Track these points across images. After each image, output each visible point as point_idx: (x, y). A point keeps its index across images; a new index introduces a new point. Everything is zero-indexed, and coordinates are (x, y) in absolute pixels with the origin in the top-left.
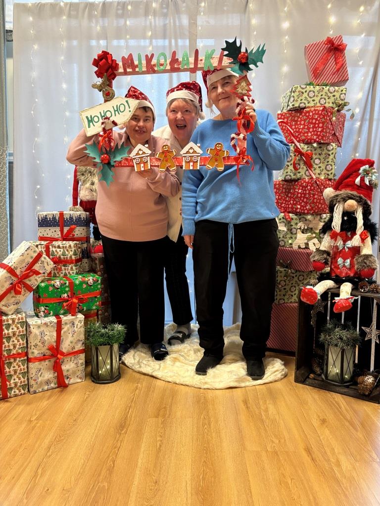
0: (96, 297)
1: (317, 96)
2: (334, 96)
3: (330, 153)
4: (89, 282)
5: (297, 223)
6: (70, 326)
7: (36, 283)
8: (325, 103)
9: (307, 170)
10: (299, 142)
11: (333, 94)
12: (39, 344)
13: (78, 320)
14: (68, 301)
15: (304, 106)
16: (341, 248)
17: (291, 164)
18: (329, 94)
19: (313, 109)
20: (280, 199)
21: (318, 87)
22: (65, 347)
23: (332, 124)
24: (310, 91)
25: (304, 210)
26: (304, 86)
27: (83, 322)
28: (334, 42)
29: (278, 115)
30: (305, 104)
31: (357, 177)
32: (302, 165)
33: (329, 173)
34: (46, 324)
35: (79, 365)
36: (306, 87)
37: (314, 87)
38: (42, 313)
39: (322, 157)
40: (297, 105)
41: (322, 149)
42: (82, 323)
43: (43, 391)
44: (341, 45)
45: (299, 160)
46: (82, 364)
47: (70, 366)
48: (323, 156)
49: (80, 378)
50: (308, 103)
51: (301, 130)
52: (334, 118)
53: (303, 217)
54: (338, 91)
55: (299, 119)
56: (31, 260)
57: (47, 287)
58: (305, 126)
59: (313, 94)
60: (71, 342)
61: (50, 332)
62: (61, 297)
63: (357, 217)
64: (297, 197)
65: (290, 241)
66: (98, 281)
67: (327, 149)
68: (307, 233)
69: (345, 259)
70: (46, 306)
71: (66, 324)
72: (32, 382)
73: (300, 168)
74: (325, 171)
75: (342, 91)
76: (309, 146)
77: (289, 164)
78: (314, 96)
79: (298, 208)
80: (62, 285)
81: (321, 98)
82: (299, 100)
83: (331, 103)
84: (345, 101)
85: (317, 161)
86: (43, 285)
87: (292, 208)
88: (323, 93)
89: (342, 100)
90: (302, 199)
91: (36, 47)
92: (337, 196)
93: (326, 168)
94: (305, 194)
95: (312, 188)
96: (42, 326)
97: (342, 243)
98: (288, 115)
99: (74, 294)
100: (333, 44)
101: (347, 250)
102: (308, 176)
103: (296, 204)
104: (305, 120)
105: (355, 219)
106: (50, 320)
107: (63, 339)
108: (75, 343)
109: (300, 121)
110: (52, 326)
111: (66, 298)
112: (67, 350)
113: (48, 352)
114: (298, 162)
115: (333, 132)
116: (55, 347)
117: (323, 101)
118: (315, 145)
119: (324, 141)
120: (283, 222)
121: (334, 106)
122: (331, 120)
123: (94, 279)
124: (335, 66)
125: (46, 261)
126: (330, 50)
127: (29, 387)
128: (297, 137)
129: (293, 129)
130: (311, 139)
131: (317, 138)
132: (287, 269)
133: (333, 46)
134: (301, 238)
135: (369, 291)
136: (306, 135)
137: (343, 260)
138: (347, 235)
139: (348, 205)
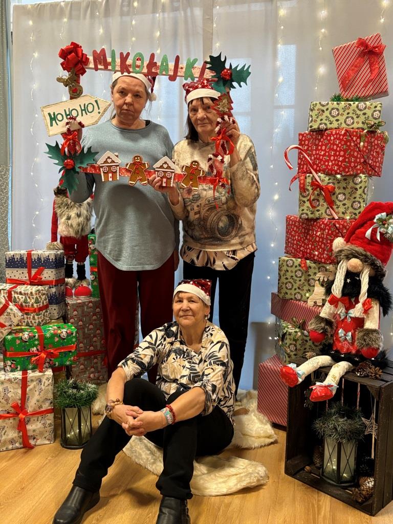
0: (70, 351)
1: (342, 115)
2: (364, 114)
3: (358, 187)
4: (62, 335)
5: (315, 273)
6: (37, 383)
7: (2, 335)
8: (353, 123)
9: (328, 208)
10: (316, 171)
11: (364, 112)
12: (3, 401)
13: (45, 377)
14: (37, 355)
15: (325, 127)
16: (343, 317)
17: (308, 200)
18: (358, 112)
19: (334, 132)
20: (299, 241)
21: (343, 103)
22: (31, 406)
23: (359, 150)
24: (333, 109)
25: (321, 259)
26: (324, 103)
27: (51, 379)
28: (369, 43)
29: (299, 135)
30: (326, 124)
31: (370, 228)
32: (322, 202)
33: (357, 212)
34: (9, 380)
35: (47, 425)
36: (328, 104)
37: (338, 104)
38: (8, 368)
39: (347, 192)
40: (315, 126)
41: (347, 181)
42: (50, 381)
43: (7, 450)
44: (377, 47)
45: (318, 195)
46: (50, 425)
47: (36, 426)
48: (348, 190)
49: (49, 440)
50: (331, 124)
51: (321, 157)
52: (362, 144)
53: (323, 267)
54: (369, 108)
55: (320, 144)
57: (13, 340)
58: (326, 153)
59: (337, 112)
60: (38, 401)
61: (14, 388)
62: (29, 350)
63: (362, 281)
64: (315, 241)
65: (307, 295)
66: (72, 334)
67: (353, 181)
69: (346, 331)
70: (13, 361)
71: (32, 381)
73: (319, 205)
74: (351, 210)
75: (376, 107)
76: (330, 177)
77: (305, 199)
78: (338, 114)
79: (315, 255)
80: (30, 338)
81: (347, 118)
82: (318, 120)
83: (361, 123)
84: (380, 120)
85: (341, 197)
86: (9, 337)
88: (350, 111)
89: (375, 119)
90: (320, 244)
91: (36, 55)
93: (352, 206)
94: (323, 239)
96: (6, 382)
97: (344, 311)
99: (45, 348)
100: (366, 46)
101: (350, 320)
102: (329, 215)
103: (314, 249)
104: (326, 145)
105: (360, 282)
106: (16, 376)
107: (29, 397)
108: (43, 402)
109: (321, 146)
110: (16, 383)
111: (35, 352)
112: (33, 408)
113: (12, 409)
114: (317, 198)
115: (362, 160)
116: (20, 405)
117: (349, 121)
118: (339, 176)
119: (347, 172)
120: (299, 270)
121: (365, 126)
122: (358, 146)
123: (68, 331)
124: (370, 74)
125: (13, 313)
126: (363, 54)
128: (317, 165)
129: (314, 155)
130: (332, 170)
131: (338, 169)
132: (299, 330)
133: (366, 49)
134: (318, 293)
135: (367, 376)
136: (327, 163)
137: (344, 333)
138: (350, 301)
139: (351, 266)
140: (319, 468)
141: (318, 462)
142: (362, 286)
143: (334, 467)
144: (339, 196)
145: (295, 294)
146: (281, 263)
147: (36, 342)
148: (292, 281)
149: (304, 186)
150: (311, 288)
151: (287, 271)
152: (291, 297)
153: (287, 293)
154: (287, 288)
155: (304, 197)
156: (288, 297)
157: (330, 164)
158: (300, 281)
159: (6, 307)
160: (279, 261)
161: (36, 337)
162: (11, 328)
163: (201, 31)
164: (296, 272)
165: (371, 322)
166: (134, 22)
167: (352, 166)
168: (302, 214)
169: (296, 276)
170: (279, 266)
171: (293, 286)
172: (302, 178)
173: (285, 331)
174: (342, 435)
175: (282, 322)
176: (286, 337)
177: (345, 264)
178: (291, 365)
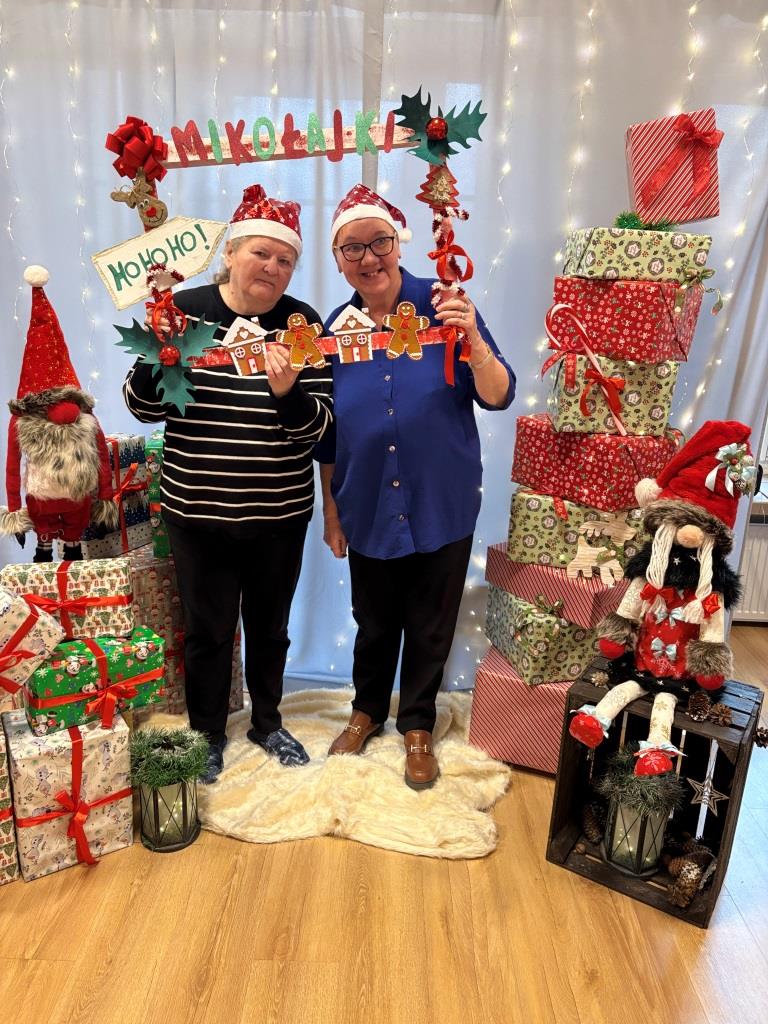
0: (154, 681)
1: (646, 254)
2: (682, 255)
3: (663, 382)
4: (139, 655)
5: (579, 522)
6: (100, 750)
7: (25, 674)
8: (662, 270)
9: (610, 415)
10: (593, 351)
11: (681, 251)
12: (38, 793)
13: (116, 737)
14: (97, 697)
15: (615, 275)
16: (660, 619)
17: (576, 401)
18: (673, 251)
19: (633, 285)
20: (548, 465)
21: (647, 232)
22: (90, 791)
23: (672, 321)
24: (631, 243)
25: (597, 502)
26: (617, 231)
27: (127, 739)
28: (696, 125)
29: (557, 281)
30: (617, 270)
31: (712, 469)
32: (599, 405)
33: (657, 424)
34: (48, 754)
35: (121, 818)
36: (623, 233)
37: (640, 234)
38: (42, 728)
40: (599, 273)
41: (646, 372)
42: (126, 743)
43: (49, 873)
44: (709, 134)
45: (594, 393)
46: (126, 816)
47: (102, 822)
48: (646, 388)
49: (124, 841)
50: (625, 269)
51: (603, 327)
52: (678, 309)
53: (594, 513)
54: (691, 245)
55: (602, 303)
56: (12, 633)
57: (51, 676)
58: (613, 321)
59: (638, 250)
60: (104, 781)
61: (58, 767)
62: (81, 690)
63: (701, 563)
64: (584, 470)
65: (562, 557)
66: (157, 650)
68: (597, 546)
69: (667, 642)
70: (51, 713)
71: (92, 747)
72: (25, 862)
73: (594, 410)
74: (647, 420)
75: (701, 244)
76: (618, 364)
77: (572, 400)
78: (639, 254)
79: (583, 494)
80: (82, 667)
81: (654, 260)
82: (605, 261)
83: (674, 270)
84: (706, 267)
85: (633, 398)
86: (42, 672)
88: (660, 248)
89: (699, 265)
90: (594, 476)
91: (11, 73)
92: (664, 510)
93: (650, 414)
94: (602, 469)
95: (618, 460)
96: (42, 759)
97: (664, 609)
98: (577, 286)
99: (109, 681)
100: (691, 130)
101: (673, 624)
102: (610, 428)
103: (580, 484)
104: (614, 308)
105: (697, 565)
106: (60, 744)
107: (86, 776)
108: (112, 780)
109: (605, 307)
110: (62, 757)
111: (91, 692)
112: (94, 795)
113: (55, 803)
114: (592, 397)
115: (674, 336)
116: (70, 794)
117: (656, 266)
118: (632, 364)
119: (651, 359)
120: (550, 517)
121: (681, 278)
122: (672, 313)
123: (150, 646)
124: (691, 182)
125: (47, 629)
126: (683, 144)
127: (20, 869)
128: (594, 340)
129: (587, 322)
130: (624, 352)
131: (637, 353)
132: (553, 619)
133: (691, 136)
134: (585, 556)
135: (708, 719)
136: (614, 340)
137: (662, 644)
138: (675, 595)
139: (686, 539)
140: (597, 844)
141: (594, 834)
142: (703, 572)
143: (631, 849)
144: (630, 396)
145: (540, 556)
146: (516, 503)
147: (94, 674)
148: (535, 533)
149: (574, 378)
151: (528, 517)
152: (531, 559)
153: (525, 554)
154: (525, 545)
155: (570, 395)
156: (526, 559)
157: (622, 341)
158: (550, 534)
159: (32, 620)
160: (514, 500)
161: (94, 665)
162: (42, 659)
163: (359, 58)
164: (543, 519)
165: (715, 631)
166: (222, 25)
167: (660, 347)
168: (564, 424)
169: (544, 526)
170: (513, 508)
171: (536, 541)
172: (570, 362)
173: (529, 621)
174: (654, 807)
175: (514, 600)
176: (530, 630)
177: (670, 532)
178: (586, 709)
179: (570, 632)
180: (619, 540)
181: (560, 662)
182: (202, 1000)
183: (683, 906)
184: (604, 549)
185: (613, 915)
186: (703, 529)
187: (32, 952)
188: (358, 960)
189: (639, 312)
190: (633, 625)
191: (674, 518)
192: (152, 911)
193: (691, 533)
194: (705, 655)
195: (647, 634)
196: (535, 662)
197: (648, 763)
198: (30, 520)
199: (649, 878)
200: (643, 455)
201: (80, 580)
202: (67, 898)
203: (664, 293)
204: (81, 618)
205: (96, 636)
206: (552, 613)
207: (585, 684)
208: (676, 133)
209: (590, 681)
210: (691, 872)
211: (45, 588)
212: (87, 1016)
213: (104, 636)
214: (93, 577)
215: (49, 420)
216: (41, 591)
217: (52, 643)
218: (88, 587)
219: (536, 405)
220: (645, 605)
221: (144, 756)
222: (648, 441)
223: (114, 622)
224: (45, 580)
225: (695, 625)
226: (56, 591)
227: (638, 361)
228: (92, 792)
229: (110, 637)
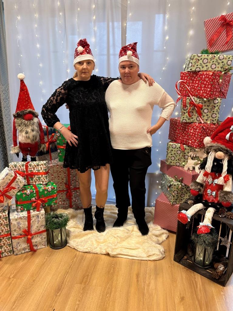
0: (54, 198)
1: (210, 62)
2: (223, 62)
3: (216, 105)
4: (49, 190)
5: (188, 152)
6: (36, 218)
7: (13, 194)
8: (216, 68)
9: (198, 117)
10: (192, 95)
12: (17, 229)
13: (41, 214)
14: (35, 202)
15: (199, 70)
16: (210, 183)
17: (187, 112)
18: (219, 61)
19: (205, 73)
20: (179, 134)
21: (211, 55)
22: (34, 229)
24: (204, 59)
25: (194, 145)
26: (200, 55)
27: (44, 215)
28: (227, 19)
29: (181, 73)
30: (200, 68)
31: (228, 133)
32: (195, 113)
33: (214, 119)
34: (20, 218)
35: (43, 239)
36: (202, 56)
37: (208, 56)
38: (19, 210)
39: (209, 108)
40: (194, 69)
41: (210, 102)
42: (44, 216)
43: (22, 253)
44: (231, 21)
45: (193, 109)
46: (45, 238)
47: (37, 239)
49: (44, 245)
50: (203, 68)
51: (195, 88)
52: (221, 80)
53: (193, 149)
54: (226, 59)
55: (195, 79)
56: (9, 181)
57: (21, 195)
58: (198, 85)
59: (207, 61)
60: (37, 227)
61: (23, 222)
62: (31, 200)
64: (190, 135)
65: (183, 163)
66: (54, 188)
67: (213, 102)
68: (195, 160)
69: (212, 191)
70: (22, 206)
71: (33, 217)
72: (15, 250)
73: (193, 115)
74: (211, 118)
75: (229, 58)
76: (200, 99)
77: (185, 112)
79: (189, 143)
80: (31, 193)
81: (213, 64)
82: (196, 65)
83: (220, 68)
84: (231, 66)
85: (206, 111)
86: (19, 194)
87: (186, 141)
88: (215, 60)
89: (229, 65)
90: (193, 137)
91: (19, 18)
92: (211, 146)
93: (212, 116)
94: (195, 134)
95: (200, 131)
96: (18, 219)
97: (211, 180)
98: (188, 75)
99: (39, 197)
100: (225, 20)
101: (214, 185)
102: (198, 121)
103: (188, 140)
104: (199, 81)
105: (222, 165)
106: (24, 215)
107: (32, 225)
108: (40, 227)
109: (196, 81)
110: (24, 219)
111: (34, 200)
112: (35, 231)
113: (23, 233)
114: (192, 111)
115: (219, 90)
116: (27, 230)
117: (213, 66)
118: (205, 99)
119: (211, 97)
120: (179, 150)
121: (222, 70)
122: (218, 82)
123: (52, 187)
124: (226, 38)
125: (20, 181)
126: (223, 25)
127: (13, 252)
128: (193, 92)
129: (190, 86)
130: (202, 95)
131: (206, 95)
132: (179, 183)
133: (225, 22)
134: (191, 163)
135: (225, 217)
136: (199, 92)
137: (211, 191)
138: (215, 175)
139: (218, 156)
140: (191, 257)
141: (190, 253)
142: (224, 167)
143: (201, 259)
144: (205, 110)
145: (176, 163)
146: (168, 146)
147: (35, 195)
148: (174, 156)
149: (185, 104)
150: (186, 160)
151: (172, 150)
152: (173, 164)
153: (171, 162)
154: (171, 159)
155: (185, 110)
156: (172, 164)
157: (201, 92)
158: (179, 156)
159: (15, 178)
160: (168, 145)
161: (35, 192)
162: (19, 189)
163: (120, 6)
164: (177, 151)
165: (228, 187)
167: (214, 93)
168: (183, 120)
169: (177, 153)
170: (168, 147)
171: (175, 158)
172: (184, 99)
173: (172, 184)
174: (208, 245)
175: (168, 177)
176: (172, 187)
177: (213, 154)
178: (183, 212)
179: (185, 188)
180: (202, 158)
181: (182, 197)
182: (58, 294)
183: (217, 278)
184: (197, 161)
185: (193, 279)
186: (224, 153)
187: (12, 276)
188: (108, 287)
189: (207, 82)
190: (202, 185)
191: (214, 149)
192: (49, 267)
193: (220, 154)
194: (224, 195)
195: (206, 188)
196: (174, 197)
197: (201, 230)
198: (19, 149)
199: (207, 269)
200: (209, 130)
201: (32, 167)
202: (26, 261)
203: (216, 75)
204: (32, 179)
205: (37, 184)
206: (179, 181)
207: (185, 204)
208: (221, 22)
209: (187, 203)
210: (221, 268)
211: (22, 169)
212: (24, 296)
213: (39, 184)
214: (36, 166)
215: (24, 119)
216: (20, 170)
217: (21, 185)
218: (34, 169)
219: (178, 115)
220: (205, 178)
221: (49, 220)
222: (211, 125)
223: (42, 180)
224: (22, 167)
225: (221, 185)
226: (25, 170)
227: (206, 98)
228: (34, 230)
229: (41, 184)
